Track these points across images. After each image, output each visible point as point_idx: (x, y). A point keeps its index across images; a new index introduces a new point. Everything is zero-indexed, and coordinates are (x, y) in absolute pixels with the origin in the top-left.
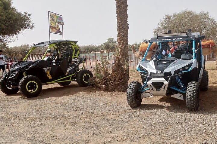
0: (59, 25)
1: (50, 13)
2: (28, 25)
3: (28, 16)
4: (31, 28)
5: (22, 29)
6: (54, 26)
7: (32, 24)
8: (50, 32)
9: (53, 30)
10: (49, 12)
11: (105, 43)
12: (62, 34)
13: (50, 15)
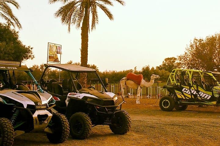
0: (58, 54)
1: (50, 44)
2: (30, 56)
3: (31, 49)
4: (32, 59)
5: (24, 59)
6: (53, 56)
7: (33, 56)
8: (48, 61)
9: (51, 59)
10: (48, 43)
11: (159, 66)
12: (60, 63)
13: (50, 46)
